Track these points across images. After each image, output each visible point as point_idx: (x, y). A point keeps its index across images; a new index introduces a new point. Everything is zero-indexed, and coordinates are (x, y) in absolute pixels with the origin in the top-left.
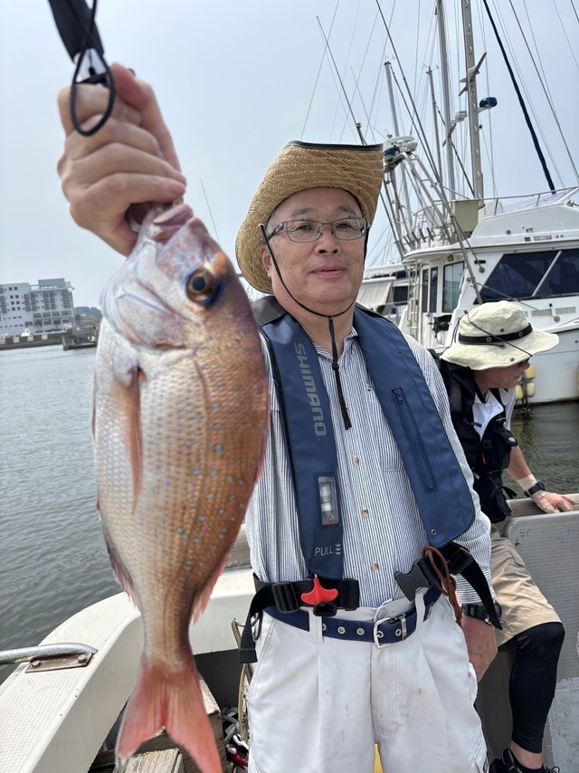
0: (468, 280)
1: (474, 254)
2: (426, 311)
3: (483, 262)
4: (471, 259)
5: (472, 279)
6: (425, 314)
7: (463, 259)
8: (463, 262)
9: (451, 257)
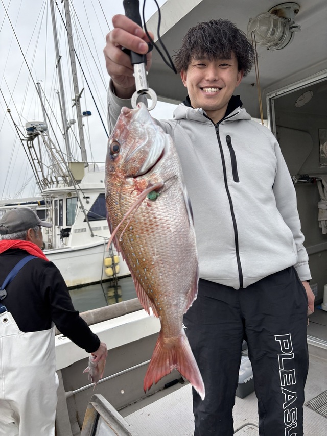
0: (80, 208)
1: (83, 193)
2: (57, 225)
3: (88, 197)
4: (81, 196)
5: (82, 207)
6: (56, 226)
7: (76, 196)
8: (77, 197)
9: (70, 194)
